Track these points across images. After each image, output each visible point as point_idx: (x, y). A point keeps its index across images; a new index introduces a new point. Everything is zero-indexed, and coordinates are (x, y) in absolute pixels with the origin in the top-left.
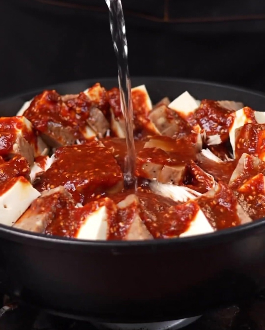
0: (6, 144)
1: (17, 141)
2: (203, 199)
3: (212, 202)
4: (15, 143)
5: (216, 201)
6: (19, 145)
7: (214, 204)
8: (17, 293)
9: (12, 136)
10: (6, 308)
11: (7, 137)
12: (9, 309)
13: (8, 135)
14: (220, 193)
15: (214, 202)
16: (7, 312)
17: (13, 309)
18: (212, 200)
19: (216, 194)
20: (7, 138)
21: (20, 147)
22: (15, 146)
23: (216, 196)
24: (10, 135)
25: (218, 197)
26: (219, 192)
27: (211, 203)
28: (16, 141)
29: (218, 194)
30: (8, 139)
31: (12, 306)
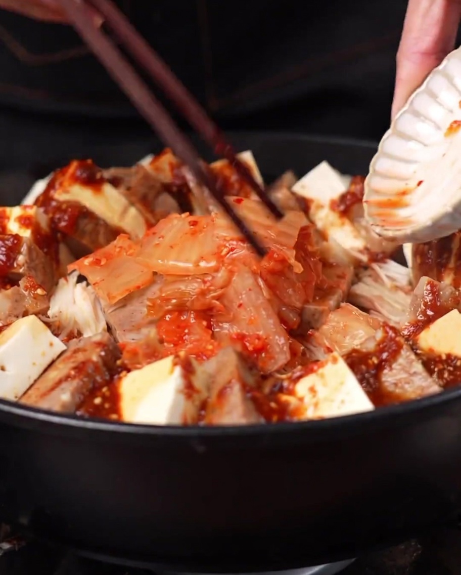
0: (5, 256)
1: (24, 249)
2: (354, 354)
3: (371, 359)
4: (20, 253)
5: (378, 358)
6: (27, 258)
7: (373, 363)
8: (24, 521)
9: (16, 242)
10: (6, 546)
11: (7, 242)
12: (10, 548)
13: (8, 240)
14: (385, 344)
15: (375, 360)
16: (7, 553)
17: (17, 549)
18: (370, 357)
19: (379, 345)
20: (6, 244)
21: (28, 261)
22: (21, 259)
23: (378, 348)
24: (11, 240)
25: (382, 351)
26: (382, 341)
27: (370, 362)
28: (22, 250)
29: (381, 346)
30: (7, 247)
31: (15, 542)
